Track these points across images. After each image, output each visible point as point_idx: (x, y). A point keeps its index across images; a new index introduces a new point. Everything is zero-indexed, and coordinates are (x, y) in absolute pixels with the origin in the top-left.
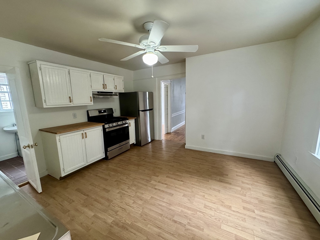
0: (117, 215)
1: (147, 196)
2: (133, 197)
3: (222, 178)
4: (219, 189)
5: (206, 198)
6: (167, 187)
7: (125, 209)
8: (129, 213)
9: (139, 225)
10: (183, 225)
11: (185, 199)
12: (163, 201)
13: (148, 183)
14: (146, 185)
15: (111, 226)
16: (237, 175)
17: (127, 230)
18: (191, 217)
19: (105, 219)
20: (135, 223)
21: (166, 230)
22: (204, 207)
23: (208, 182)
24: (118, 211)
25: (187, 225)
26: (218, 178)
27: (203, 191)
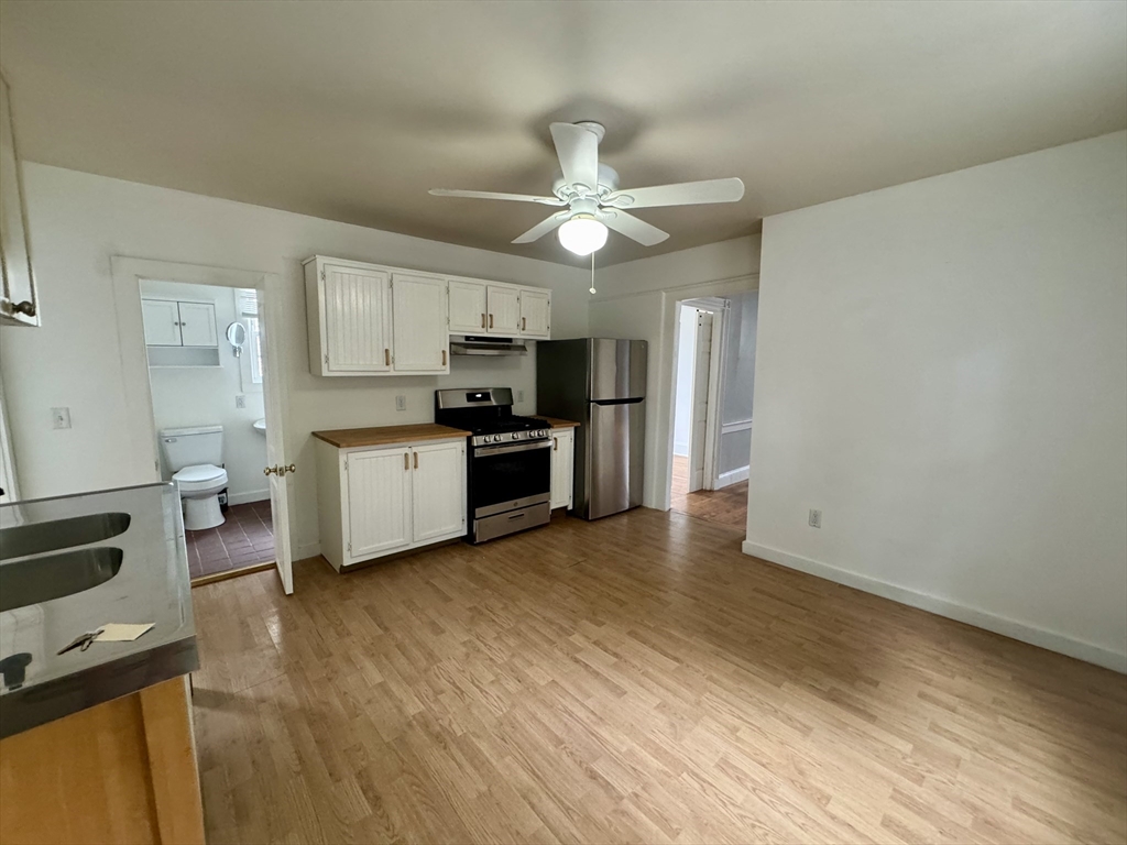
0: (437, 700)
1: (540, 674)
2: (499, 666)
3: (844, 688)
4: (812, 725)
5: (738, 739)
6: (615, 666)
7: (462, 692)
8: (468, 707)
9: (483, 746)
10: (615, 794)
11: (661, 721)
12: (582, 705)
13: (560, 636)
14: (552, 643)
15: (410, 725)
16: (922, 695)
17: (445, 748)
18: (653, 780)
19: (401, 701)
20: (474, 740)
21: (554, 790)
22: (717, 765)
23: (775, 688)
24: (442, 692)
25: (625, 801)
26: (830, 683)
27: (737, 712)
